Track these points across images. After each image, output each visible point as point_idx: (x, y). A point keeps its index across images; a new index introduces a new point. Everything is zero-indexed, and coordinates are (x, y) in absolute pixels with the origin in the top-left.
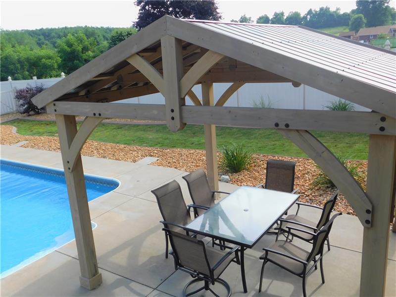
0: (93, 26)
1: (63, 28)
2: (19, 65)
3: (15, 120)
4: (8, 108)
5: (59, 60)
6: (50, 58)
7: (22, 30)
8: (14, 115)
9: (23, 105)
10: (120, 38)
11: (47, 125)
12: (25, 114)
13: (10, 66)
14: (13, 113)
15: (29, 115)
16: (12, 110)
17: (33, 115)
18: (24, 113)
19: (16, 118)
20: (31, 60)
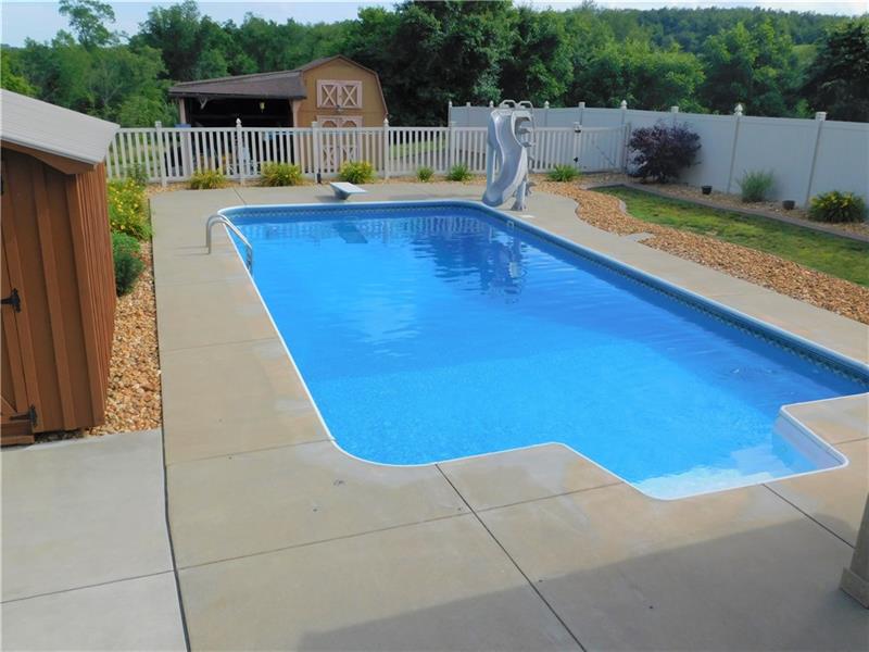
0: (773, 9)
1: (707, 10)
2: (622, 79)
3: (618, 186)
4: (607, 162)
5: (702, 77)
6: (683, 70)
7: (626, 10)
8: (615, 176)
9: (639, 160)
10: (854, 38)
11: (684, 208)
12: (638, 180)
13: (605, 80)
14: (611, 173)
15: (645, 183)
16: (612, 167)
17: (653, 183)
18: (636, 176)
19: (619, 183)
20: (646, 71)
